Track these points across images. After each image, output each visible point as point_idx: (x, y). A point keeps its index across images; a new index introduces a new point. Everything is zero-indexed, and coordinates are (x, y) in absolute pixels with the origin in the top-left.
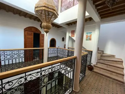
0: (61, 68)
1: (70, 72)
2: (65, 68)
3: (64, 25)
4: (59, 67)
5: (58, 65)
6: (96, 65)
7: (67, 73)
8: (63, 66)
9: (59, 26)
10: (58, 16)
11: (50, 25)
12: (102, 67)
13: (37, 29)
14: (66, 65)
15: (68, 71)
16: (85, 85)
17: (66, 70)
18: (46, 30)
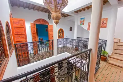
0: (76, 61)
1: (85, 65)
2: (80, 61)
3: (72, 13)
4: (75, 60)
5: (74, 59)
6: (112, 55)
7: (82, 66)
8: (79, 60)
9: (67, 15)
10: (68, 4)
11: (60, 15)
12: (119, 58)
13: (45, 21)
14: (82, 58)
15: (83, 64)
16: (100, 77)
17: (81, 63)
18: (56, 21)
